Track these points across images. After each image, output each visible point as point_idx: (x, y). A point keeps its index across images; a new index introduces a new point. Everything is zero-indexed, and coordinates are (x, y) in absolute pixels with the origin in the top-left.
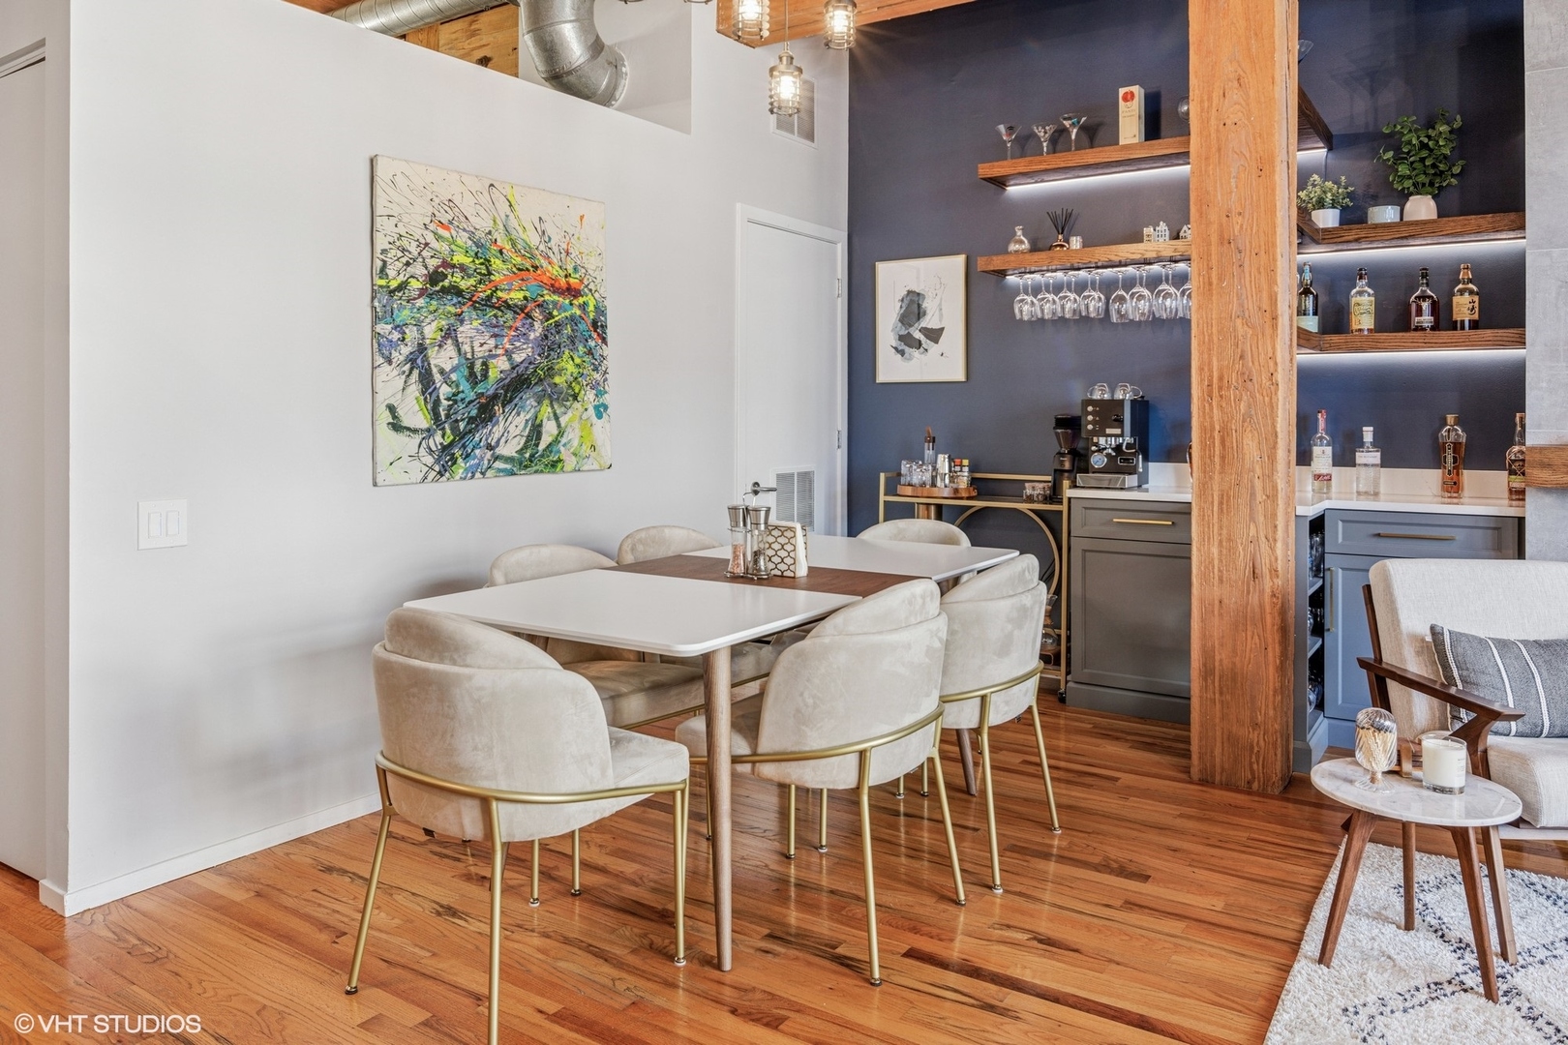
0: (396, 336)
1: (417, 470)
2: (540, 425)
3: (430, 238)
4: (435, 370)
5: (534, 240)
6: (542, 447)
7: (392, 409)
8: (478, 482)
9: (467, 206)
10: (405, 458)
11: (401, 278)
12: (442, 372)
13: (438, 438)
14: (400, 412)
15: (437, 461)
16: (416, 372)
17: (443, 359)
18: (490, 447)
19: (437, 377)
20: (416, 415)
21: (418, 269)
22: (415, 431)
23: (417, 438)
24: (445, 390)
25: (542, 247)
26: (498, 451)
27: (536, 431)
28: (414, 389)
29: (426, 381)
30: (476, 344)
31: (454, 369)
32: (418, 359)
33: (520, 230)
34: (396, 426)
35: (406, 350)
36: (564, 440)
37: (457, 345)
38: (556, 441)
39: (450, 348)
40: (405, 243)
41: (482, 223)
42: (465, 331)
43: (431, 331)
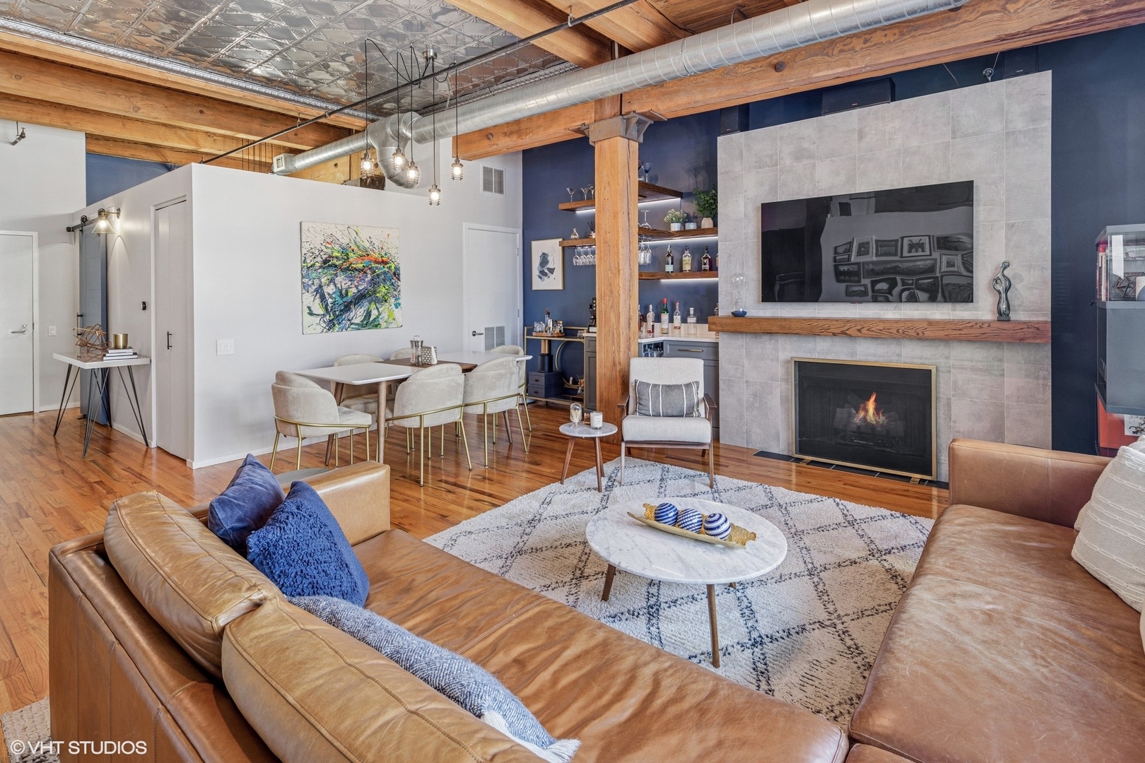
0: (310, 282)
1: (319, 329)
2: (371, 312)
3: (323, 248)
4: (326, 294)
5: (367, 245)
6: (371, 319)
7: (309, 308)
8: (344, 332)
9: (339, 235)
10: (315, 325)
11: (312, 263)
12: (329, 294)
13: (328, 317)
14: (312, 309)
15: (328, 326)
16: (318, 295)
17: (329, 290)
18: (349, 320)
19: (327, 296)
20: (318, 309)
21: (319, 259)
22: (318, 315)
23: (319, 318)
24: (330, 301)
25: (371, 247)
26: (352, 321)
27: (369, 314)
28: (318, 301)
29: (323, 298)
30: (343, 284)
31: (334, 293)
32: (319, 291)
33: (361, 242)
34: (311, 314)
35: (314, 288)
36: (381, 317)
37: (335, 285)
38: (378, 317)
39: (332, 286)
40: (313, 250)
41: (345, 241)
42: (338, 280)
43: (324, 280)
